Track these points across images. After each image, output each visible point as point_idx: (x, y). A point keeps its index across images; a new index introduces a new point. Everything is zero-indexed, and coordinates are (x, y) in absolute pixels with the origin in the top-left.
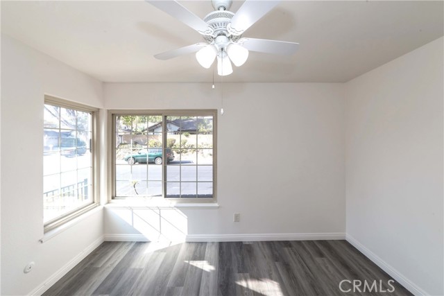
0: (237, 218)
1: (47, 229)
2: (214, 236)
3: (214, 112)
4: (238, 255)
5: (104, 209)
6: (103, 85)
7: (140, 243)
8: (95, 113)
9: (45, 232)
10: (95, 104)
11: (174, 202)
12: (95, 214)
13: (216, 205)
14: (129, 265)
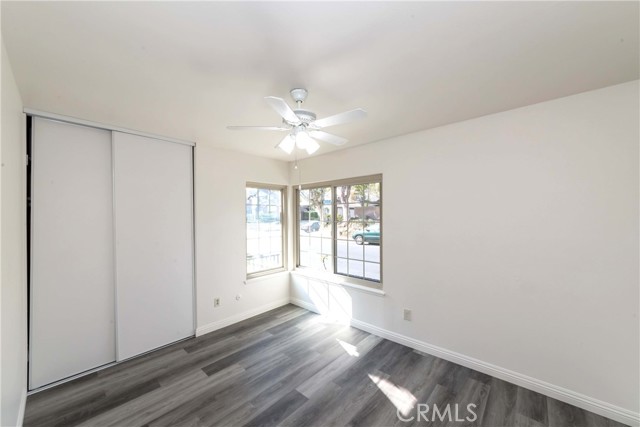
0: (407, 315)
1: (249, 277)
2: (381, 331)
3: (378, 178)
4: (395, 358)
5: (290, 275)
6: (288, 165)
7: (313, 313)
8: (283, 190)
9: (248, 278)
10: (283, 183)
11: (342, 280)
12: (282, 277)
13: (382, 292)
14: (295, 324)
